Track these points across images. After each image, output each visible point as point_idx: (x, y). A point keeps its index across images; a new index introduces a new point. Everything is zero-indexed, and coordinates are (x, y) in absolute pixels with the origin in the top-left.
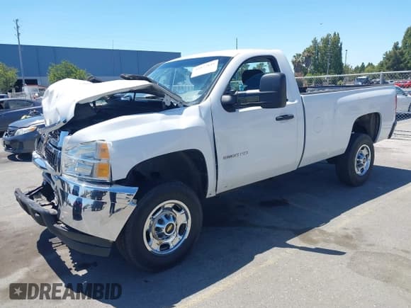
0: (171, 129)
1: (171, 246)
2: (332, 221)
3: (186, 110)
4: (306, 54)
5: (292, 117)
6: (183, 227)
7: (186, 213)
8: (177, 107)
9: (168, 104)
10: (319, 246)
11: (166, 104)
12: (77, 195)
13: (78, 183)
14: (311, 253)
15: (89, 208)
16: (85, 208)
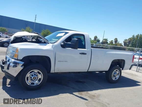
0: (39, 48)
1: (35, 84)
2: (93, 91)
3: (48, 45)
4: (129, 40)
5: (86, 54)
6: (40, 79)
7: (41, 75)
8: (46, 43)
9: (43, 42)
10: (82, 96)
11: (42, 42)
12: (9, 62)
13: (9, 58)
14: (77, 97)
15: (12, 67)
16: (11, 66)
